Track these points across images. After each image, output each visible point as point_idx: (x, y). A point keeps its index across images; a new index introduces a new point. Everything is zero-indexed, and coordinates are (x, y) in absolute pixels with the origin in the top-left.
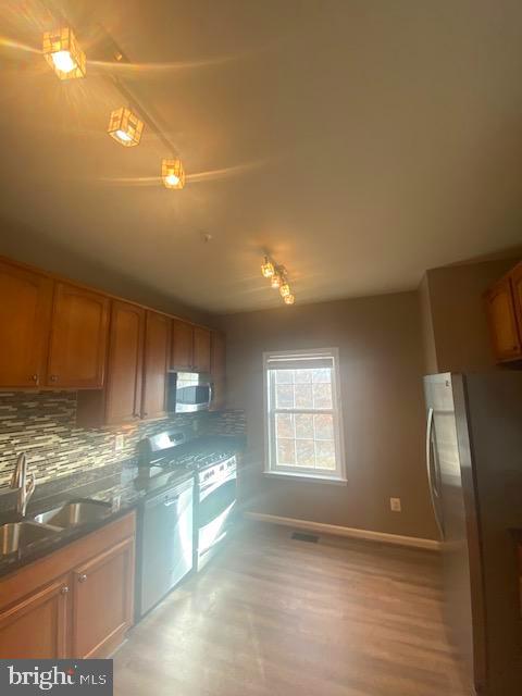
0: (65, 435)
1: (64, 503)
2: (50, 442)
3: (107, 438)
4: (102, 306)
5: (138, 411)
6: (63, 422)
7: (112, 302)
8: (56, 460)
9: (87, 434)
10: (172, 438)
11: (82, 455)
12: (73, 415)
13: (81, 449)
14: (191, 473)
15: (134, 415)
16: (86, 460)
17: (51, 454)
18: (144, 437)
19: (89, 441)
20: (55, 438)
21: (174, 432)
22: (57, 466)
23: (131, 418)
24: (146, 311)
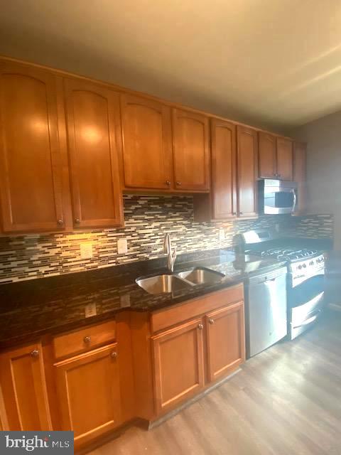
0: (189, 226)
1: (193, 268)
2: (181, 230)
3: (214, 231)
4: (203, 124)
5: (235, 210)
6: (187, 217)
7: (210, 120)
8: (184, 241)
9: (201, 226)
10: (260, 236)
11: (199, 240)
12: (192, 212)
13: (199, 236)
14: (283, 263)
15: (233, 213)
16: (202, 244)
17: (182, 237)
18: (238, 233)
19: (204, 232)
20: (184, 227)
21: (259, 232)
22: (186, 244)
23: (230, 215)
24: (236, 126)
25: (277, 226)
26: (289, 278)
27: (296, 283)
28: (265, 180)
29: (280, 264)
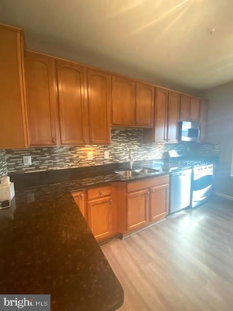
0: (140, 146)
2: (136, 148)
3: (153, 149)
4: (151, 91)
5: (166, 138)
6: (139, 141)
7: (155, 88)
8: (137, 154)
9: (146, 146)
10: (178, 153)
11: (145, 154)
12: (142, 139)
13: (145, 152)
15: (164, 140)
16: (146, 156)
17: (136, 152)
18: (166, 151)
19: (147, 149)
20: (137, 147)
21: (178, 151)
22: (138, 156)
23: (163, 141)
24: (169, 91)
25: (188, 148)
26: (192, 175)
27: (196, 178)
28: (183, 122)
29: (188, 167)
